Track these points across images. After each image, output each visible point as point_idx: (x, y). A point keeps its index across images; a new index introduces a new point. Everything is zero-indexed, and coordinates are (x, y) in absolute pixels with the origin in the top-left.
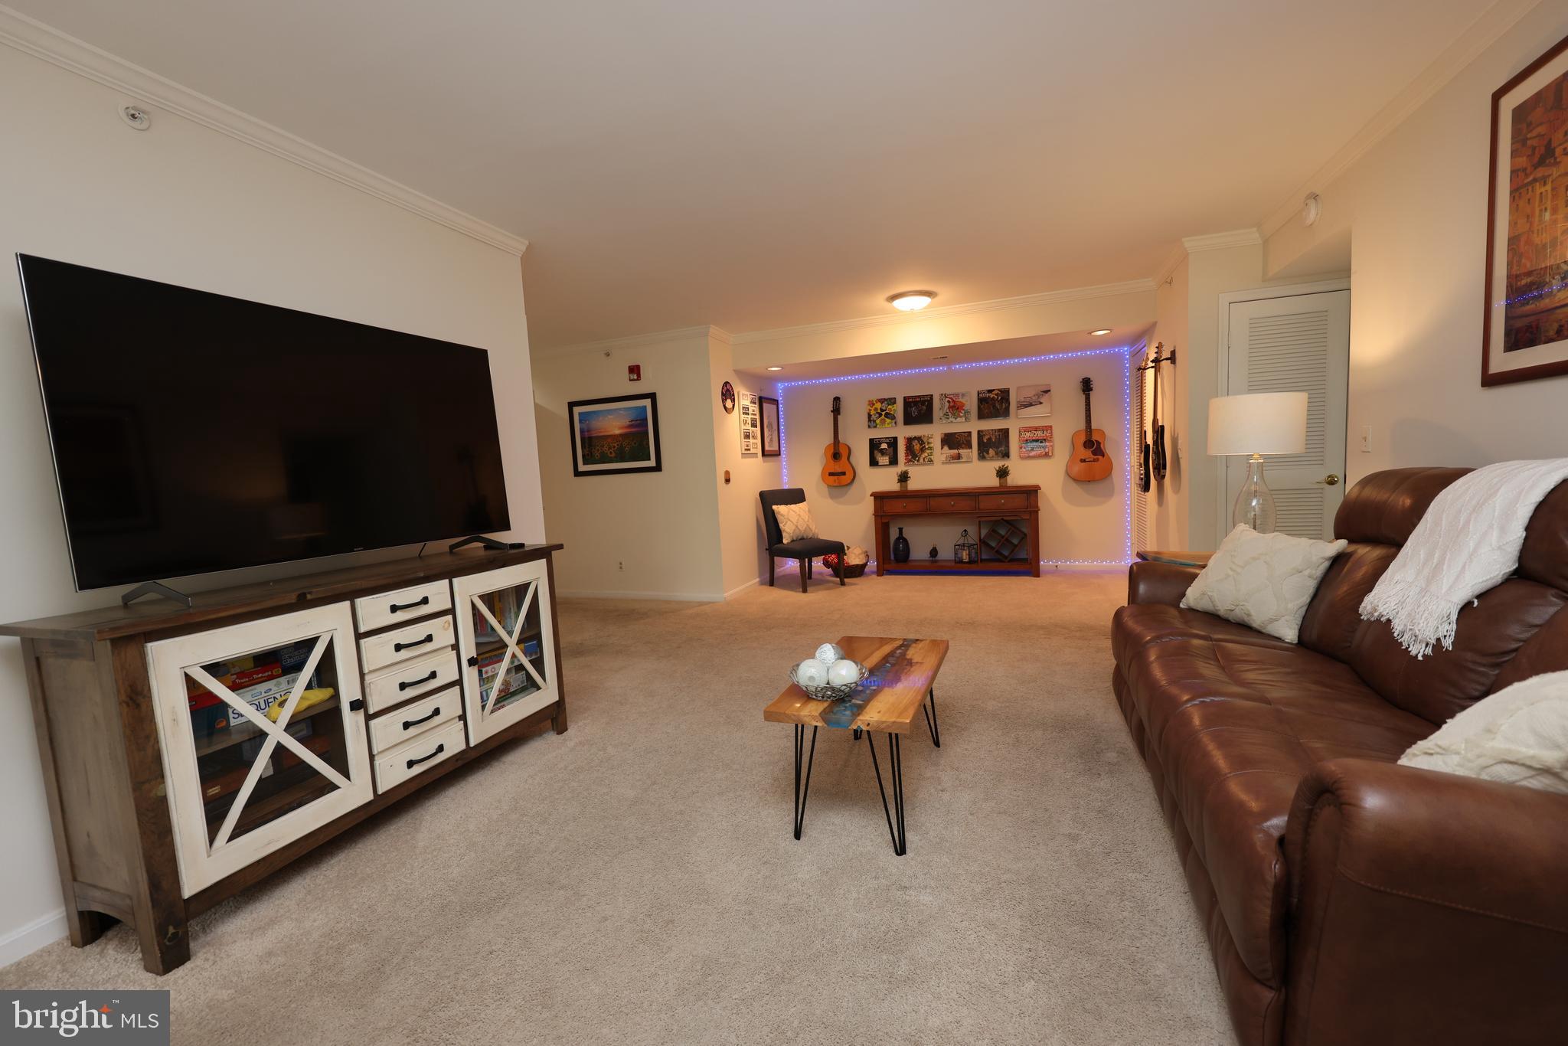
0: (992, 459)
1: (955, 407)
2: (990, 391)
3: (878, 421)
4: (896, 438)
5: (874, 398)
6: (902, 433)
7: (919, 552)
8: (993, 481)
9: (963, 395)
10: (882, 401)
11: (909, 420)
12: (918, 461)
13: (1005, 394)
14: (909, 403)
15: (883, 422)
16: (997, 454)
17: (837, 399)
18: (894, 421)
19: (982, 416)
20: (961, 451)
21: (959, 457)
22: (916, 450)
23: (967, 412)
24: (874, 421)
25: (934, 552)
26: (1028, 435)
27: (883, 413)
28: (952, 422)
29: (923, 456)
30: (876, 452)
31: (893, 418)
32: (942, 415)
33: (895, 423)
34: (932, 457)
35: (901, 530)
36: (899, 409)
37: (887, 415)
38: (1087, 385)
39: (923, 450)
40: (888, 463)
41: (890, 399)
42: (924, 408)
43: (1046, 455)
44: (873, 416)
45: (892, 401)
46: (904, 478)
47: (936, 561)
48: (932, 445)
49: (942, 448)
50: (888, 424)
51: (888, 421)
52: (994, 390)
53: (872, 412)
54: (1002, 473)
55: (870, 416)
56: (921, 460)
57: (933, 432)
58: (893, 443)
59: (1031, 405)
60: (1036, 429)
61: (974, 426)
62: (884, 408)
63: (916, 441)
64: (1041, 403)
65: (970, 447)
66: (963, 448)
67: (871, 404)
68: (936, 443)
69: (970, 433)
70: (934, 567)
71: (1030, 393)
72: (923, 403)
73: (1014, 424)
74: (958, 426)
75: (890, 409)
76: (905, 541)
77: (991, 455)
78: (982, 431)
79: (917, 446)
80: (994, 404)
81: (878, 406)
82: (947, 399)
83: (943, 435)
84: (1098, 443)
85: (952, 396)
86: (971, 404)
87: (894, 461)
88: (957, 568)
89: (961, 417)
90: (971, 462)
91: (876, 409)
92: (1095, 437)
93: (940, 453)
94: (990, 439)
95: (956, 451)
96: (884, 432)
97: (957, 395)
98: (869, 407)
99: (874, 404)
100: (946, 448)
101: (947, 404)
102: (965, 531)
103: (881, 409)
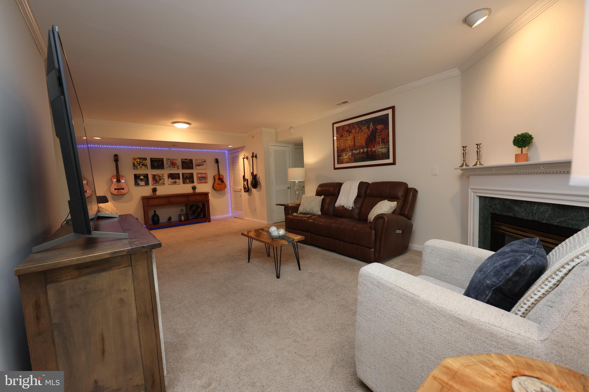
0: (188, 183)
1: (173, 164)
2: (186, 159)
3: (138, 167)
4: (148, 174)
5: (136, 157)
6: (151, 172)
7: (163, 219)
8: (191, 191)
9: (176, 160)
10: (140, 158)
11: (153, 167)
12: (158, 184)
13: (191, 161)
14: (153, 160)
15: (141, 167)
16: (190, 181)
17: (116, 156)
18: (146, 167)
19: (183, 168)
20: (176, 180)
21: (175, 182)
22: (157, 179)
23: (178, 166)
24: (137, 167)
25: (170, 219)
26: (200, 175)
27: (141, 164)
28: (172, 169)
29: (161, 182)
30: (138, 180)
31: (146, 166)
32: (168, 166)
33: (147, 168)
34: (164, 182)
35: (155, 211)
36: (148, 162)
37: (143, 165)
38: (217, 161)
39: (160, 179)
40: (144, 185)
41: (144, 158)
42: (160, 163)
43: (206, 182)
44: (136, 164)
45: (145, 159)
46: (154, 190)
47: (170, 222)
48: (164, 178)
49: (168, 179)
50: (144, 168)
51: (143, 167)
52: (187, 159)
53: (135, 163)
54: (194, 188)
55: (134, 164)
56: (160, 183)
57: (165, 173)
58: (146, 176)
59: (200, 165)
60: (202, 174)
61: (181, 171)
62: (141, 162)
63: (157, 176)
64: (204, 165)
65: (179, 179)
66: (177, 179)
67: (135, 159)
68: (166, 177)
69: (179, 174)
70: (170, 224)
71: (199, 161)
72: (159, 161)
73: (194, 172)
74: (174, 171)
75: (144, 162)
76: (157, 215)
77: (187, 182)
78: (184, 173)
79: (158, 178)
80: (187, 164)
81: (138, 160)
82: (169, 161)
83: (168, 174)
84: (222, 179)
85: (171, 160)
86: (179, 163)
87: (147, 184)
88: (180, 223)
89: (176, 168)
90: (180, 184)
91: (137, 162)
92: (221, 177)
93: (168, 181)
94: (187, 176)
95: (174, 180)
96: (141, 171)
97: (174, 159)
98: (133, 161)
99: (136, 160)
100: (170, 179)
101: (170, 163)
102: (182, 209)
103: (139, 162)
